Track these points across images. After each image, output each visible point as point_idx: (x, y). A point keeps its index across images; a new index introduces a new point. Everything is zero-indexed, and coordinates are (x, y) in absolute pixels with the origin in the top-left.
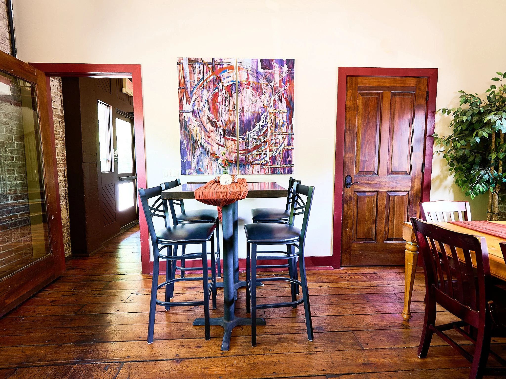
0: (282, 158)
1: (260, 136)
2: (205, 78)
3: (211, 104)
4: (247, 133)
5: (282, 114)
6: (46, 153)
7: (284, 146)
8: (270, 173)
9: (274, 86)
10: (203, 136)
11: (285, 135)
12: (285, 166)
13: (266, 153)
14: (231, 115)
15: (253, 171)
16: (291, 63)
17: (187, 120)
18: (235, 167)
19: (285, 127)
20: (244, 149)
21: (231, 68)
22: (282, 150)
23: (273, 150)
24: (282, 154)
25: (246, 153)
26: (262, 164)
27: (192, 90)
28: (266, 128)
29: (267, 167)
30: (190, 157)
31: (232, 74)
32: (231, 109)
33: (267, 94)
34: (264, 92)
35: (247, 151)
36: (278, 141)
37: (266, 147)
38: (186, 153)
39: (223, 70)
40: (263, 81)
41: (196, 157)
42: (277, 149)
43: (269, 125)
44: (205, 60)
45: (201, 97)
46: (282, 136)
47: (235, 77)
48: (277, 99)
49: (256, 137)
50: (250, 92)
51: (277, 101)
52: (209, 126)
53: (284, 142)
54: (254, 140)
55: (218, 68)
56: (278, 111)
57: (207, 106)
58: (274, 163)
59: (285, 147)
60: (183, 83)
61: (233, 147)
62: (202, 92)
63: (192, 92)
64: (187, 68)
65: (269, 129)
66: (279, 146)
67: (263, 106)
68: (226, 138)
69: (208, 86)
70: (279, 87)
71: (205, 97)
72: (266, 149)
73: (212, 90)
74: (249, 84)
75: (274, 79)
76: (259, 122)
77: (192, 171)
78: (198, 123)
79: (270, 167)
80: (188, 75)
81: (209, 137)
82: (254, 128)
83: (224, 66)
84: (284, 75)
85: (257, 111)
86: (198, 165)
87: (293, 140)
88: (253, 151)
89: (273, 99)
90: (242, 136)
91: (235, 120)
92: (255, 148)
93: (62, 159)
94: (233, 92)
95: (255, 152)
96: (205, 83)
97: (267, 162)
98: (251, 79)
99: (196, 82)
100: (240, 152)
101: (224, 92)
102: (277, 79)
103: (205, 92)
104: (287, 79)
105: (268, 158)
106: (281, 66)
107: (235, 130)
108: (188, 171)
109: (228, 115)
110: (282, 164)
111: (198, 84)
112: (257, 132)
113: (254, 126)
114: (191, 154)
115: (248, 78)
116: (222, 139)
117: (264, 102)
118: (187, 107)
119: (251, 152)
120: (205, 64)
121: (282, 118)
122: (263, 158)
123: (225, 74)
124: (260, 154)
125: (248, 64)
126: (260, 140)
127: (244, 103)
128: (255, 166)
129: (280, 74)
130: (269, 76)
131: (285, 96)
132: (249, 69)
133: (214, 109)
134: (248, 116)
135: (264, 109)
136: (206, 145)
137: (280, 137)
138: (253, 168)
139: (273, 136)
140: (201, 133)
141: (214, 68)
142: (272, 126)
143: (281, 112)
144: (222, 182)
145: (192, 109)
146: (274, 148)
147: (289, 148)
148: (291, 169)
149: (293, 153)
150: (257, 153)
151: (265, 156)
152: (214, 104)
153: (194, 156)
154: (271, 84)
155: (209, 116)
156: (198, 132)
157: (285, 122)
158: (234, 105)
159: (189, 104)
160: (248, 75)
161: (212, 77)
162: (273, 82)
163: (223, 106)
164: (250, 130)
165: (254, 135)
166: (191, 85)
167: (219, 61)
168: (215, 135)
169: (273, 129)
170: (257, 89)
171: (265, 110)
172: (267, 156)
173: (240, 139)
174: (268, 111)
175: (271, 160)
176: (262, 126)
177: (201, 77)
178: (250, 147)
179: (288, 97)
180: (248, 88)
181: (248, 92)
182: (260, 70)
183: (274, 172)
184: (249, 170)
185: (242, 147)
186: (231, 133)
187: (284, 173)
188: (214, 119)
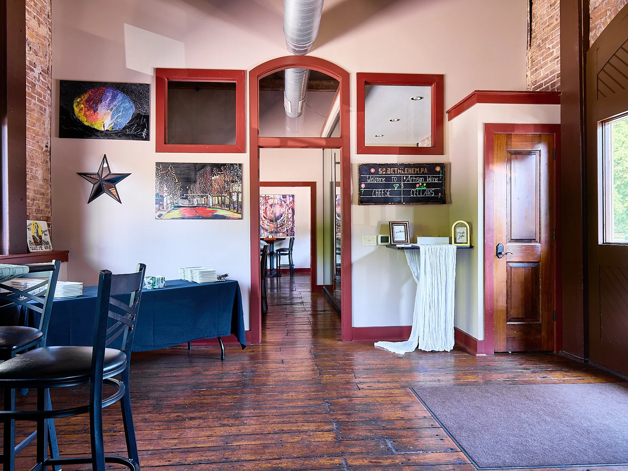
7: (291, 226)
12: (292, 233)
13: (284, 228)
16: (293, 196)
19: (291, 219)
21: (272, 198)
24: (290, 229)
25: (277, 228)
26: (283, 232)
32: (271, 212)
33: (285, 207)
34: (283, 206)
36: (289, 224)
37: (284, 226)
39: (269, 199)
40: (283, 203)
43: (285, 218)
44: (263, 196)
47: (273, 201)
48: (288, 209)
49: (281, 222)
52: (263, 219)
53: (291, 224)
54: (280, 224)
56: (289, 213)
58: (287, 232)
61: (273, 226)
62: (261, 207)
68: (270, 223)
69: (264, 204)
70: (289, 204)
74: (278, 204)
76: (282, 217)
81: (263, 223)
84: (291, 200)
85: (281, 213)
87: (294, 223)
91: (273, 216)
92: (280, 227)
94: (272, 207)
95: (280, 228)
97: (285, 232)
98: (279, 202)
100: (275, 228)
101: (269, 206)
102: (288, 202)
104: (292, 202)
105: (285, 230)
106: (290, 197)
107: (273, 220)
109: (270, 215)
110: (290, 232)
113: (280, 219)
116: (268, 223)
117: (284, 210)
121: (290, 216)
122: (283, 230)
123: (269, 200)
125: (278, 197)
127: (276, 210)
128: (280, 233)
129: (289, 200)
130: (285, 201)
132: (278, 199)
134: (278, 215)
135: (284, 212)
136: (262, 225)
137: (290, 222)
139: (287, 222)
140: (261, 221)
141: (265, 198)
142: (287, 219)
144: (269, 238)
146: (288, 226)
147: (293, 226)
148: (294, 234)
149: (295, 228)
154: (286, 203)
158: (273, 211)
161: (265, 201)
163: (269, 211)
164: (278, 220)
167: (267, 196)
168: (266, 222)
170: (281, 205)
173: (275, 223)
178: (278, 226)
179: (292, 208)
181: (278, 206)
182: (282, 199)
183: (287, 235)
184: (278, 235)
185: (275, 226)
186: (271, 221)
187: (291, 236)
188: (266, 216)
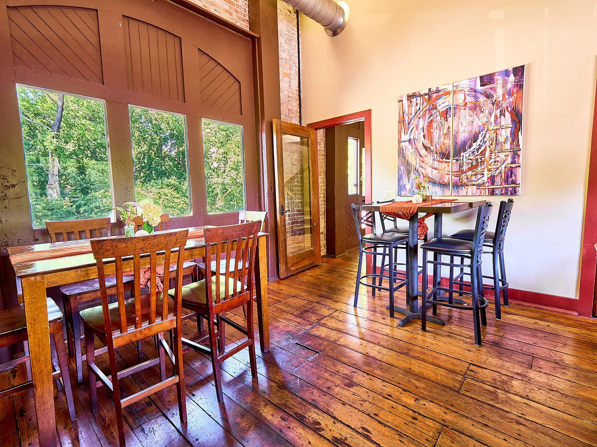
0: (503, 177)
1: (477, 155)
2: (421, 109)
3: (426, 131)
4: (462, 155)
5: (505, 129)
6: (313, 182)
7: (506, 164)
8: (487, 194)
9: (495, 101)
10: (418, 162)
11: (508, 152)
12: (507, 186)
13: (483, 173)
14: (445, 138)
15: (467, 193)
16: (519, 71)
17: (404, 148)
18: (448, 188)
19: (509, 143)
20: (458, 170)
21: (448, 93)
22: (503, 169)
23: (492, 169)
24: (503, 174)
25: (460, 174)
26: (479, 185)
27: (409, 121)
28: (485, 146)
29: (484, 188)
30: (405, 180)
31: (447, 99)
32: (445, 133)
33: (487, 112)
34: (482, 110)
35: (461, 172)
36: (498, 159)
37: (483, 167)
38: (402, 177)
39: (439, 97)
40: (482, 99)
41: (411, 180)
42: (498, 168)
43: (488, 144)
44: (422, 93)
45: (417, 126)
46: (505, 154)
47: (451, 101)
48: (498, 114)
49: (471, 157)
50: (467, 113)
51: (499, 116)
52: (423, 152)
53: (506, 160)
54: (469, 161)
55: (434, 97)
56: (499, 127)
57: (422, 134)
58: (493, 184)
59: (508, 165)
60: (402, 117)
61: (446, 169)
62: (418, 122)
63: (409, 123)
64: (406, 103)
65: (488, 147)
66: (500, 165)
67: (481, 124)
68: (439, 161)
69: (424, 115)
70: (503, 100)
71: (421, 126)
72: (484, 169)
73: (427, 118)
74: (466, 105)
75: (496, 93)
76: (475, 141)
77: (407, 193)
78: (414, 150)
79: (488, 187)
80: (406, 109)
81: (423, 162)
82: (470, 148)
83: (440, 93)
84: (510, 86)
85: (474, 130)
86: (412, 188)
87: (519, 156)
88: (468, 171)
89: (493, 115)
90: (456, 158)
91: (449, 142)
92: (469, 169)
93: (323, 185)
94: (448, 116)
95: (470, 173)
96: (421, 113)
97: (484, 183)
98: (469, 99)
99: (413, 114)
100: (453, 174)
101: (439, 118)
102: (499, 93)
103: (421, 121)
104: (513, 90)
105: (485, 178)
106: (506, 77)
107: (449, 153)
108: (403, 193)
109: (442, 139)
110: (503, 184)
111: (415, 116)
112: (473, 153)
113: (470, 147)
114: (407, 178)
115: (465, 99)
116: (436, 162)
117: (483, 120)
118: (405, 137)
119: (465, 172)
120: (422, 96)
121: (505, 134)
122: (479, 179)
123: (441, 101)
124: (476, 174)
125: (465, 84)
126: (477, 160)
127: (460, 124)
128: (470, 187)
129: (503, 87)
130: (490, 91)
131: (509, 109)
132: (466, 89)
133: (428, 135)
134: (464, 137)
135: (482, 128)
136: (420, 169)
137: (502, 155)
138: (467, 189)
139: (493, 155)
140: (416, 159)
141: (430, 97)
142: (492, 144)
143: (503, 127)
145: (408, 139)
146: (494, 167)
147: (513, 166)
148: (515, 190)
149: (519, 172)
150: (472, 174)
151: (481, 176)
152: (429, 131)
153: (409, 179)
154: (491, 99)
155: (424, 142)
156: (413, 158)
157: (509, 138)
158: (449, 128)
159: (407, 134)
160: (465, 96)
161: (428, 106)
162: (495, 96)
163: (438, 131)
164: (465, 151)
165: (470, 156)
166: (409, 117)
167: (435, 90)
168: (429, 159)
169: (492, 147)
170: (476, 108)
171: (484, 128)
172: (484, 176)
173: (454, 161)
174: (488, 129)
175: (489, 181)
176: (479, 145)
177: (418, 108)
178: (465, 168)
179: (514, 110)
180: (465, 109)
181: (465, 114)
182: (479, 87)
183: (492, 193)
184: (463, 191)
185: (456, 168)
186: (445, 156)
187: (506, 194)
188: (429, 145)
